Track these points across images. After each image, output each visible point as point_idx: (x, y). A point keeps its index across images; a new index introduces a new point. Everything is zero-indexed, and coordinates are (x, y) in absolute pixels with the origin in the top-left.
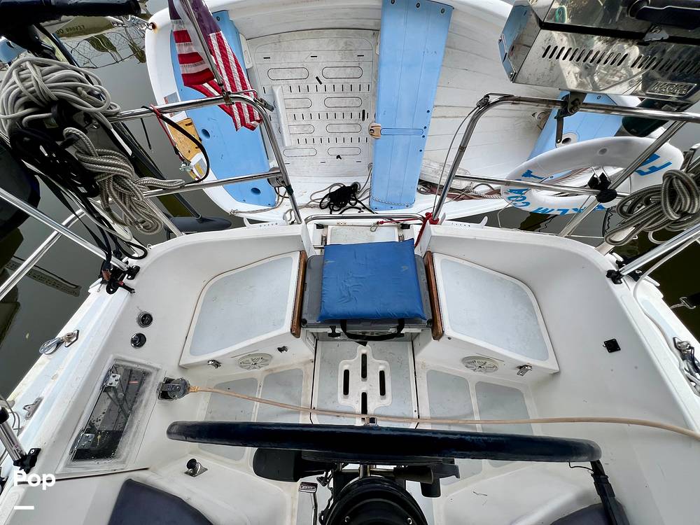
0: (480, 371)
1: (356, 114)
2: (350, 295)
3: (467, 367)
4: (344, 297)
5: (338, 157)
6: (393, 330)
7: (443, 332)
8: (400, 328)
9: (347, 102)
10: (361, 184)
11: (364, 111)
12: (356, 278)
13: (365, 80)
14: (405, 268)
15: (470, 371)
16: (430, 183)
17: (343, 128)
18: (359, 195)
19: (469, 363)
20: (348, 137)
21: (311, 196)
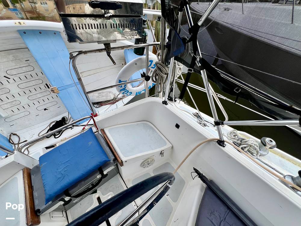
0: (150, 166)
1: (43, 87)
2: (63, 175)
3: (144, 168)
4: (59, 178)
5: (45, 109)
6: (99, 176)
7: (122, 161)
8: (102, 173)
9: (34, 83)
10: (67, 116)
11: (46, 84)
12: (64, 163)
13: (37, 70)
14: (90, 143)
15: (147, 169)
16: (99, 102)
17: (39, 96)
18: (68, 122)
19: (143, 166)
20: (45, 98)
21: (38, 135)
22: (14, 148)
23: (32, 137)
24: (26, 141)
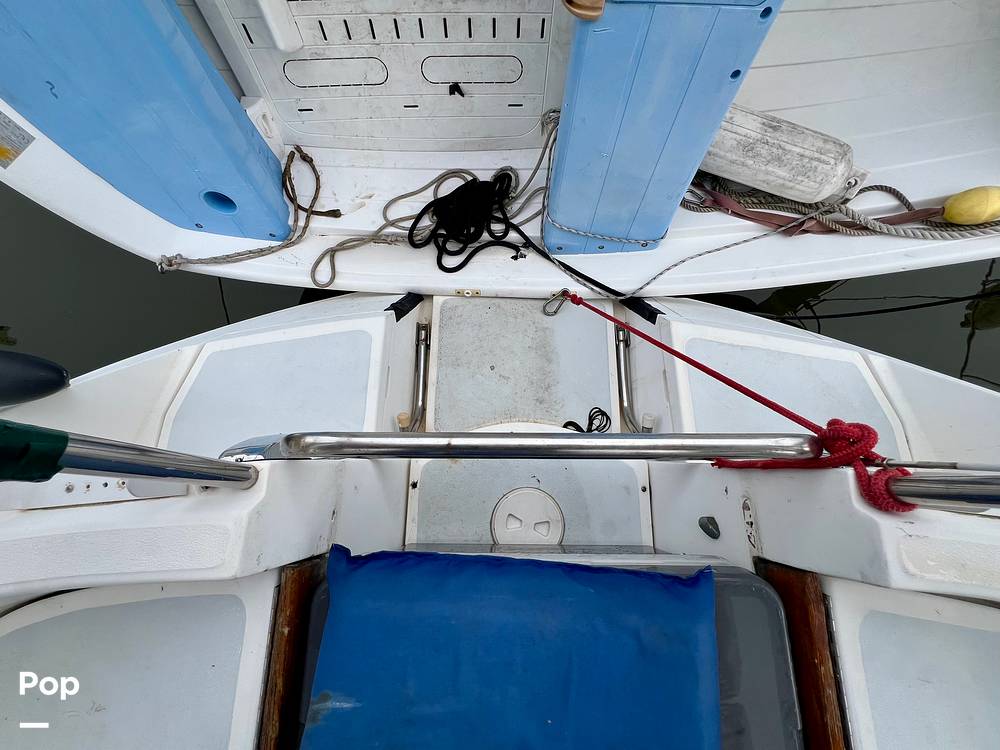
5: (455, 89)
10: (521, 173)
18: (516, 206)
20: (482, 16)
21: (386, 208)
22: (291, 222)
23: (362, 205)
24: (335, 214)
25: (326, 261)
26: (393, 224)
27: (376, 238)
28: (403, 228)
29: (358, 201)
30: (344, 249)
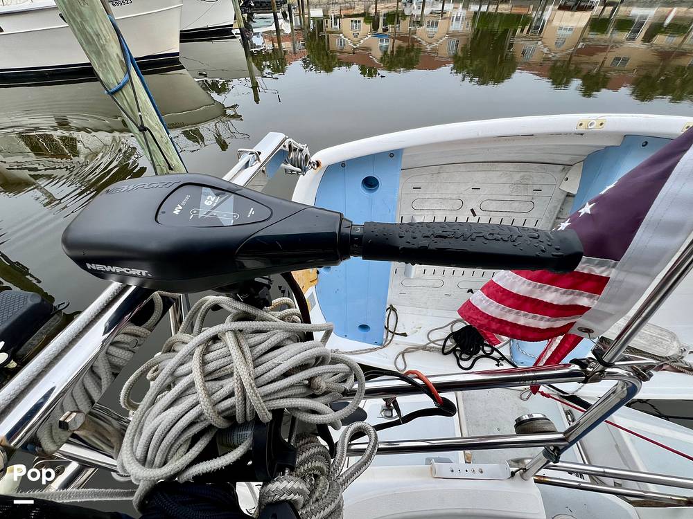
5: (470, 291)
21: (429, 334)
22: (385, 337)
23: (417, 331)
24: (404, 335)
25: (400, 357)
26: (433, 342)
27: (424, 348)
28: (439, 345)
29: (414, 329)
30: (409, 352)
